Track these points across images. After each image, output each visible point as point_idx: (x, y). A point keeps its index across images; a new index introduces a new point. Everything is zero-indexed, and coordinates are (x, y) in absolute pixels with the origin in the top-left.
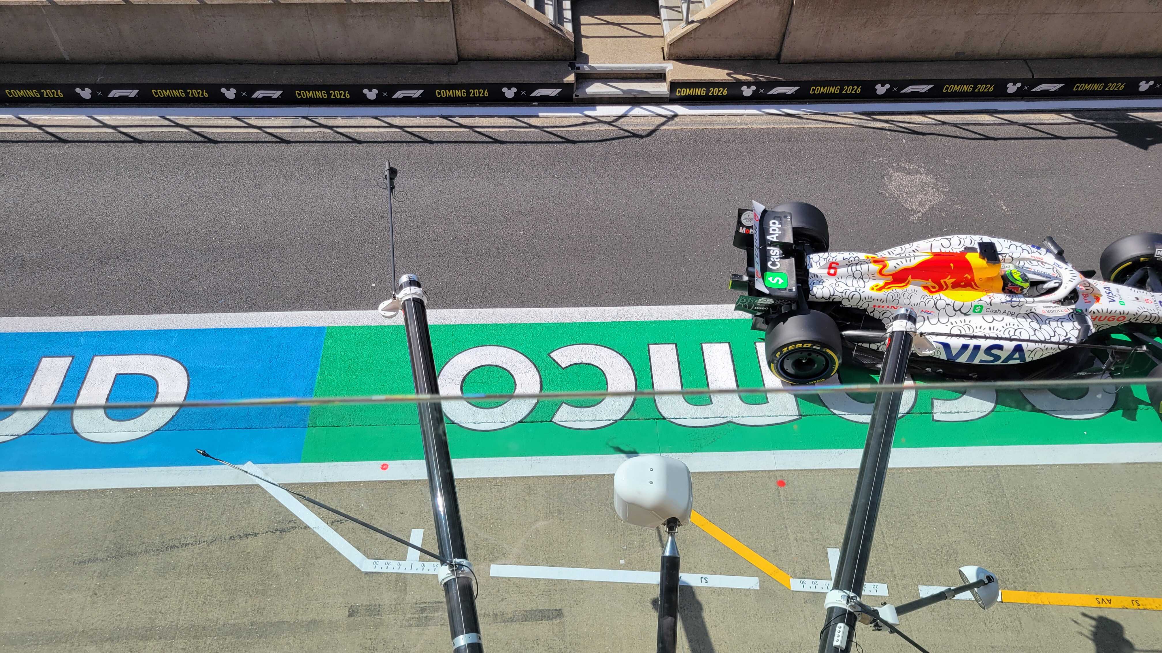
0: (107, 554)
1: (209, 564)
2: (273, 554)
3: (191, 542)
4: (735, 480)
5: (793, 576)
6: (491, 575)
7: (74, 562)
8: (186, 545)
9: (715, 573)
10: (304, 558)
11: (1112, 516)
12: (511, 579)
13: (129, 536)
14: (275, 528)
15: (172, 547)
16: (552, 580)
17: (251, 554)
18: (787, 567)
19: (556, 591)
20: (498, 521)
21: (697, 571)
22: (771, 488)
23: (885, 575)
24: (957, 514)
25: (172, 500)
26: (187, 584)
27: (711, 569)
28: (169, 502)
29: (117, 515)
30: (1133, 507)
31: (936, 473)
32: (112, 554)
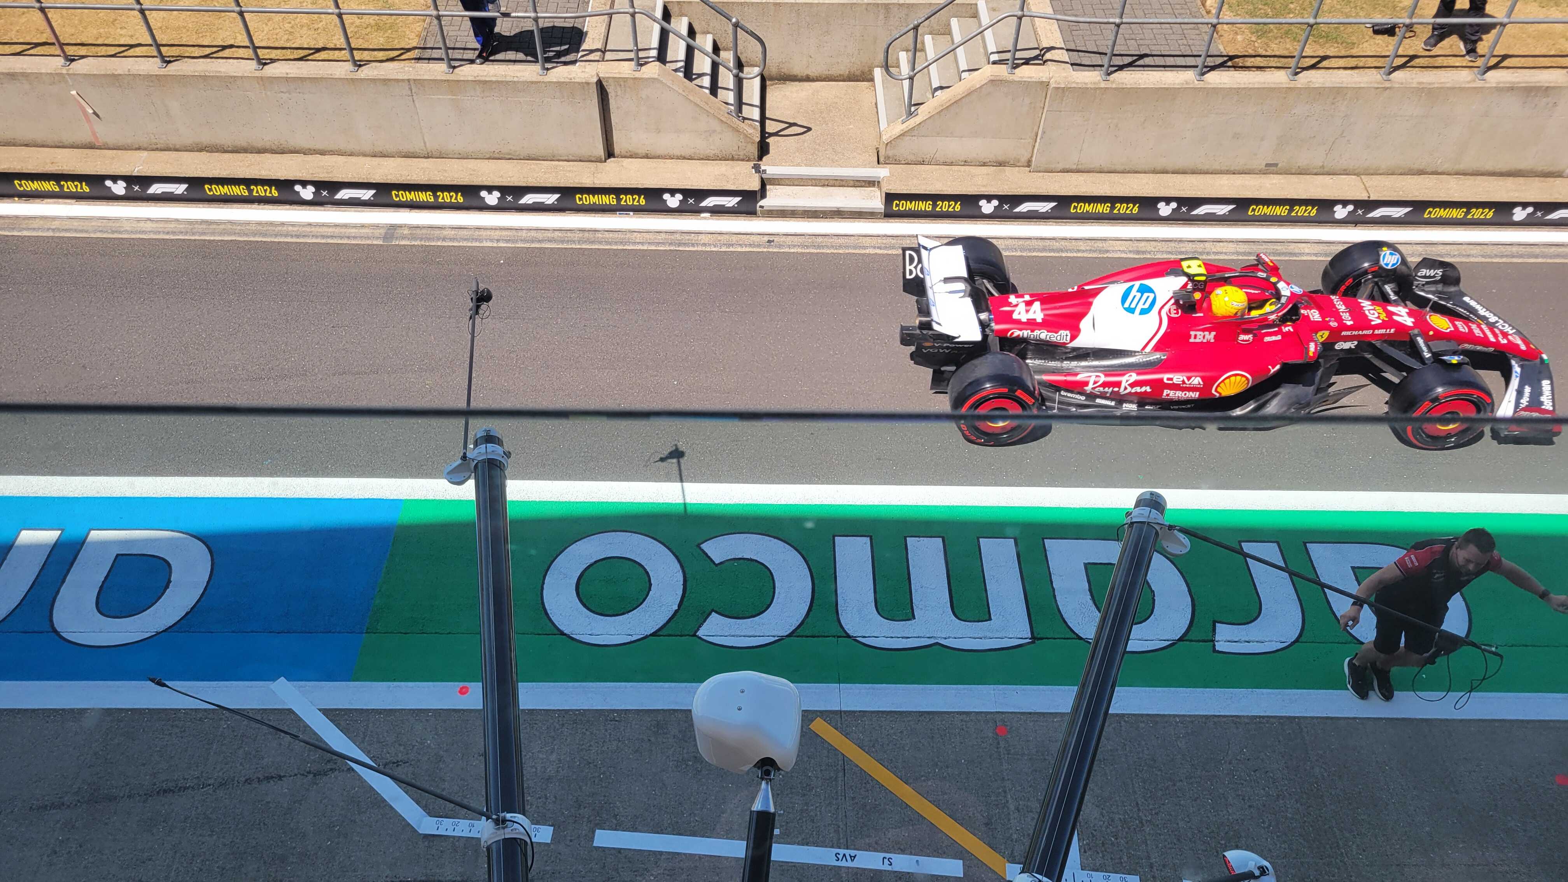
0: (77, 799)
1: (214, 816)
2: (301, 804)
3: (192, 785)
4: (939, 723)
5: (1010, 859)
6: (595, 845)
7: (31, 807)
8: (185, 788)
9: (903, 851)
10: (343, 812)
11: (1457, 792)
12: (622, 851)
13: (109, 773)
14: (308, 769)
15: (165, 791)
16: (678, 854)
17: (271, 805)
18: (1003, 847)
19: (682, 870)
20: (612, 770)
21: (879, 849)
22: (987, 737)
23: (1137, 863)
24: (1242, 781)
25: (172, 726)
26: (180, 843)
27: (898, 846)
28: (168, 730)
29: (96, 744)
30: (1487, 781)
31: (1215, 723)
32: (83, 797)
